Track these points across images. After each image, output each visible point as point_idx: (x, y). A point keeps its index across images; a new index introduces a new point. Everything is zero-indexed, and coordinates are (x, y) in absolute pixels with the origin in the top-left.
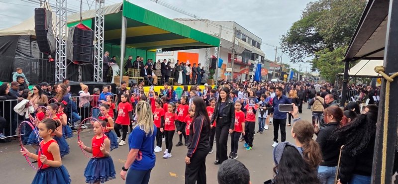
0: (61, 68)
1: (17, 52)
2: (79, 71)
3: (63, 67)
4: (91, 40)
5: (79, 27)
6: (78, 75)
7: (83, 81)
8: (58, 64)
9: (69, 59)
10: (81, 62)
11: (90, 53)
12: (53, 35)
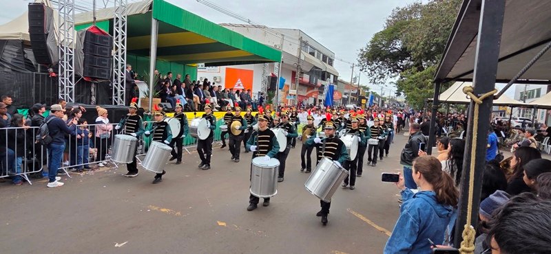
0: (67, 85)
2: (92, 90)
3: (70, 85)
4: (108, 48)
5: (92, 31)
6: (91, 96)
9: (79, 73)
10: (95, 79)
11: (107, 67)
12: (55, 40)
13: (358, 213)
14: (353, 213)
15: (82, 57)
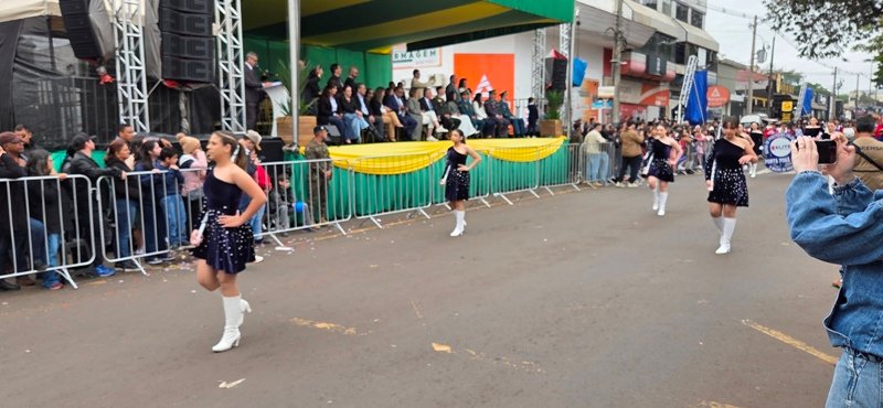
0: (134, 97)
1: (16, 65)
2: (182, 106)
3: (140, 98)
4: (205, 17)
6: (180, 119)
7: (192, 133)
8: (125, 88)
9: (154, 74)
10: (184, 83)
11: (206, 57)
12: (105, 10)
13: (771, 327)
14: (759, 328)
15: (157, 40)
